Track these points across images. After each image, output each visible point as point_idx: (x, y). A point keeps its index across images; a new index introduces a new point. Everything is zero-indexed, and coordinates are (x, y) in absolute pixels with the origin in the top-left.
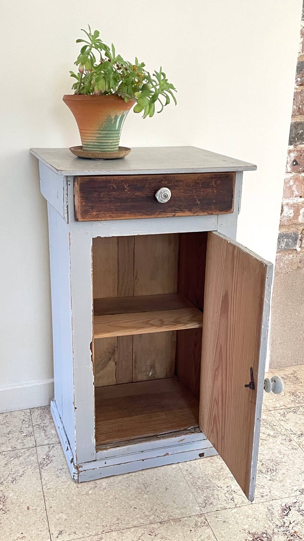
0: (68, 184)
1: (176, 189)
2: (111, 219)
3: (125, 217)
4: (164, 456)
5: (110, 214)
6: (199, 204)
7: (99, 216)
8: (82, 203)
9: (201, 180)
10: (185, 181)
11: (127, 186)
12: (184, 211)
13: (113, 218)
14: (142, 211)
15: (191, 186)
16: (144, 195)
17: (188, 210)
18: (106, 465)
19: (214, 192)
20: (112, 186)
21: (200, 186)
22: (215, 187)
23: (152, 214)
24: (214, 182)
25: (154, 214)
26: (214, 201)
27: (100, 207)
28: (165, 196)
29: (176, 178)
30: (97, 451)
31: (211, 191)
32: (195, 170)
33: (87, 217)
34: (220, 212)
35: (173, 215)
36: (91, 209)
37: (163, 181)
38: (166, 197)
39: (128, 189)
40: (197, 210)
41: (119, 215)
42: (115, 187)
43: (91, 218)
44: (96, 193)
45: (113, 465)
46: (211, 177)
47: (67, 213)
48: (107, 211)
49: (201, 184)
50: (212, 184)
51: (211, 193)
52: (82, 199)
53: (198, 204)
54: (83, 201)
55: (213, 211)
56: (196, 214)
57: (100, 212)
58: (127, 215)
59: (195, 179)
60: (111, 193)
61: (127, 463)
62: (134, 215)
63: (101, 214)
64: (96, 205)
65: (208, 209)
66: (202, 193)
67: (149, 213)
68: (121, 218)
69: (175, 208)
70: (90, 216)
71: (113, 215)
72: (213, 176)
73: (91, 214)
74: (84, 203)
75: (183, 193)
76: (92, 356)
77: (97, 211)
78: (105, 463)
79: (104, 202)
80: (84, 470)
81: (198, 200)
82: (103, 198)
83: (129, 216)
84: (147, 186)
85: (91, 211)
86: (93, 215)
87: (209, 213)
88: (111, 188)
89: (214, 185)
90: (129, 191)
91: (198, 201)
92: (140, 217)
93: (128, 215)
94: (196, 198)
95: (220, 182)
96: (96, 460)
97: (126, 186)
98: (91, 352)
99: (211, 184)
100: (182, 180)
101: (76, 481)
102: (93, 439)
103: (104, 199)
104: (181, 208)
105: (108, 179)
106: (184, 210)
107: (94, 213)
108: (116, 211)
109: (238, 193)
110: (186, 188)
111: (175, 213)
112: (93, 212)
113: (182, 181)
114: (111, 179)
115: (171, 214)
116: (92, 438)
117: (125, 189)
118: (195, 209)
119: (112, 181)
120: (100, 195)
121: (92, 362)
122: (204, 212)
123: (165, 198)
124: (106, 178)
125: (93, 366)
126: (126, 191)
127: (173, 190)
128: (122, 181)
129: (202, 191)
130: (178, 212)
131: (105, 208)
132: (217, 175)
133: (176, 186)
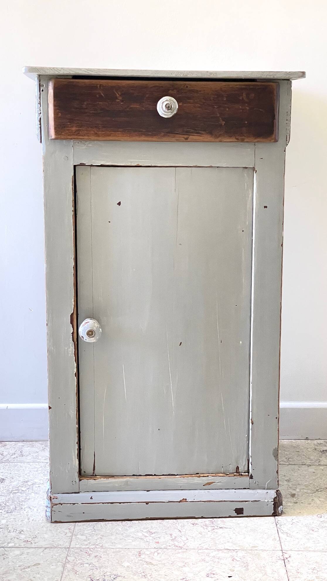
0: (41, 90)
1: (190, 103)
2: (97, 138)
3: (116, 136)
4: (179, 502)
5: (96, 131)
6: (223, 124)
7: (80, 133)
8: (58, 114)
9: (225, 91)
10: (202, 92)
11: (119, 95)
12: (201, 134)
13: (99, 136)
14: (141, 130)
15: (212, 99)
16: (143, 109)
17: (208, 133)
18: (92, 501)
19: (246, 109)
20: (99, 93)
21: (225, 99)
22: (247, 103)
23: (155, 135)
24: (244, 95)
25: (157, 136)
26: (246, 122)
27: (82, 121)
28: (168, 107)
29: (189, 86)
30: (81, 479)
31: (240, 107)
33: (63, 134)
34: (256, 138)
35: (184, 138)
36: (69, 122)
37: (169, 90)
38: (170, 108)
39: (120, 98)
40: (220, 133)
41: (108, 133)
42: (102, 95)
43: (69, 135)
44: (77, 102)
45: (103, 503)
46: (240, 88)
47: (40, 129)
48: (91, 128)
49: (226, 97)
51: (241, 111)
52: (58, 109)
54: (59, 111)
55: (245, 136)
56: (218, 140)
57: (81, 127)
58: (118, 134)
59: (217, 90)
60: (98, 103)
61: (124, 503)
62: (128, 135)
63: (83, 130)
64: (77, 118)
65: (236, 133)
67: (150, 133)
68: (111, 138)
69: (188, 128)
70: (67, 132)
71: (100, 132)
72: (243, 87)
73: (69, 130)
74: (60, 113)
75: (199, 107)
76: (73, 333)
77: (77, 126)
78: (91, 498)
79: (88, 114)
80: (60, 504)
81: (222, 119)
82: (86, 109)
83: (122, 137)
84: (147, 96)
85: (69, 126)
86: (72, 131)
87: (237, 139)
88: (97, 96)
89: (244, 98)
90: (122, 101)
91: (221, 121)
92: (137, 138)
93: (120, 134)
94: (219, 116)
95: (253, 95)
96: (79, 493)
97: (117, 95)
98: (71, 327)
99: (241, 98)
100: (197, 90)
101: (49, 519)
102: (75, 459)
103: (86, 111)
104: (196, 129)
105: (93, 84)
106: (200, 132)
107: (74, 129)
109: (285, 114)
110: (205, 101)
111: (188, 136)
112: (72, 127)
113: (197, 92)
114: (98, 84)
115: (182, 137)
116: (74, 457)
117: (117, 98)
118: (218, 131)
119: (98, 86)
120: (82, 104)
121: (73, 343)
122: (231, 137)
123: (168, 110)
124: (91, 82)
125: (75, 349)
126: (118, 102)
127: (185, 104)
128: (112, 87)
129: (228, 108)
130: (192, 134)
131: (88, 123)
132: (249, 85)
133: (189, 98)
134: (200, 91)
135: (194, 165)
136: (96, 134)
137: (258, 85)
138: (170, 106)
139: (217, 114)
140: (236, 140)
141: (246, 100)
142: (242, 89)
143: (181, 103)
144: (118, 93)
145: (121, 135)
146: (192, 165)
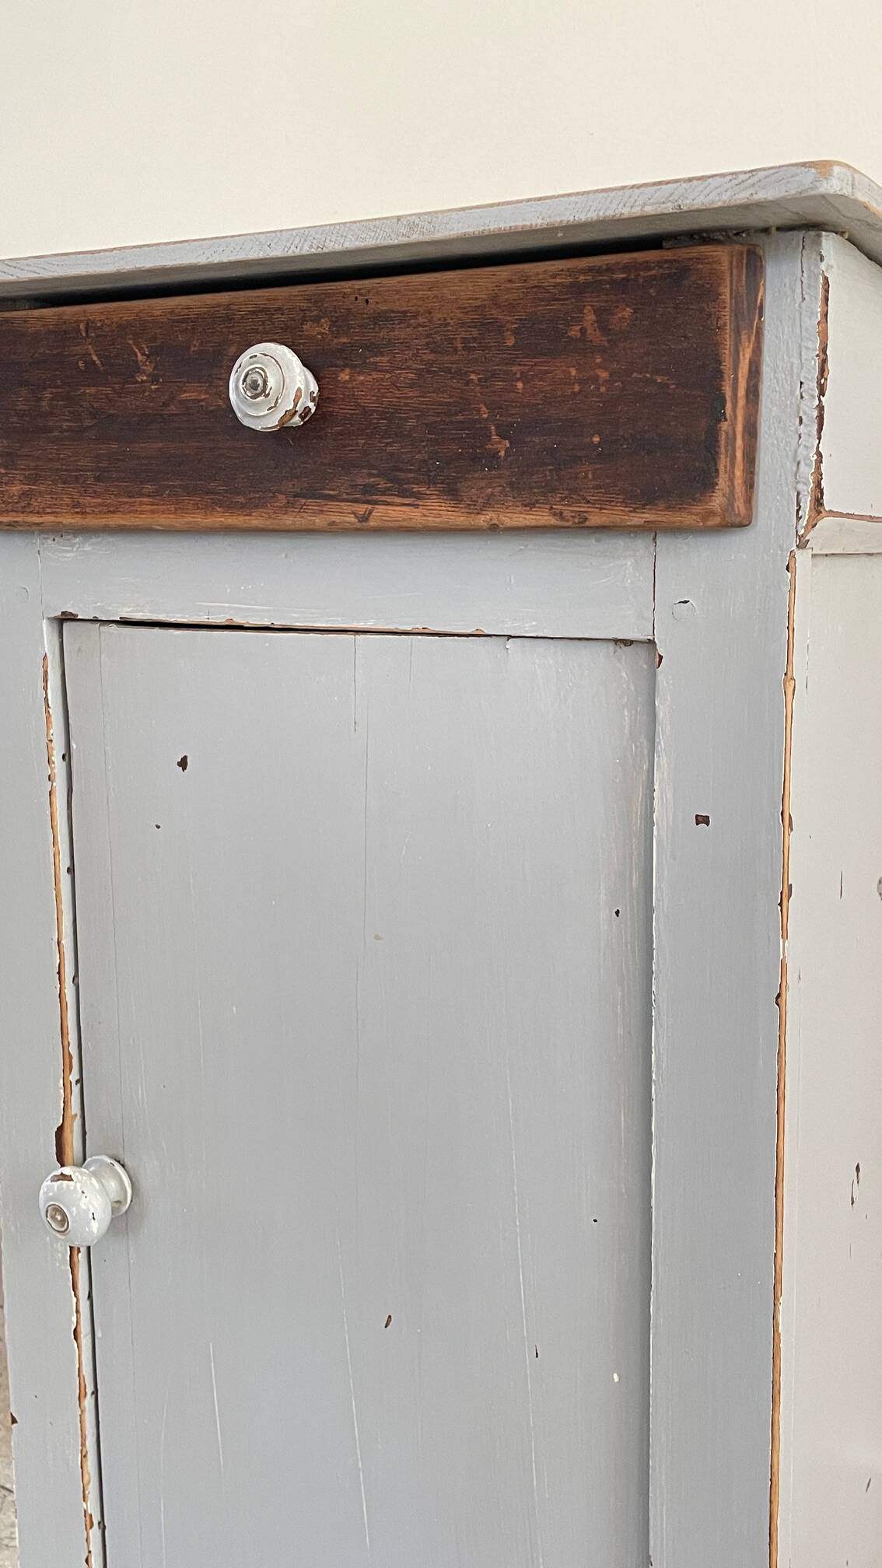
2: (77, 520)
6: (502, 453)
7: (33, 502)
9: (511, 307)
10: (421, 320)
11: (143, 354)
12: (418, 496)
15: (460, 345)
17: (443, 492)
19: (597, 378)
20: (85, 354)
21: (511, 342)
22: (602, 351)
23: (256, 507)
24: (590, 316)
25: (264, 506)
26: (596, 439)
27: (38, 459)
28: (254, 386)
31: (573, 372)
32: (412, 226)
35: (357, 516)
37: (304, 320)
38: (259, 389)
39: (149, 368)
40: (490, 491)
41: (111, 500)
42: (96, 359)
44: (24, 392)
46: (572, 285)
48: (65, 482)
49: (516, 332)
50: (583, 331)
51: (577, 388)
53: (495, 455)
56: (482, 520)
57: (34, 479)
58: (141, 504)
59: (479, 303)
60: (82, 389)
62: (172, 508)
63: (41, 493)
64: (25, 451)
65: (554, 490)
66: (520, 385)
67: (242, 500)
72: (582, 278)
77: (27, 477)
79: (56, 434)
81: (497, 427)
82: (51, 415)
83: (152, 512)
86: (11, 497)
88: (81, 365)
89: (590, 331)
90: (154, 379)
91: (496, 438)
94: (486, 416)
95: (628, 312)
97: (140, 355)
99: (574, 332)
100: (405, 313)
103: (52, 422)
104: (401, 475)
106: (415, 488)
107: (16, 489)
108: (98, 479)
109: (792, 392)
110: (432, 357)
111: (370, 507)
112: (10, 483)
113: (403, 318)
114: (78, 322)
115: (346, 514)
117: (138, 370)
118: (482, 484)
119: (82, 326)
120: (40, 399)
122: (531, 505)
123: (254, 397)
124: (59, 315)
126: (143, 381)
127: (359, 373)
128: (123, 327)
129: (524, 378)
130: (384, 498)
131: (57, 465)
132: (609, 269)
133: (374, 349)
134: (416, 316)
135: (419, 626)
136: (77, 505)
137: (646, 265)
138: (260, 382)
139: (479, 410)
140: (553, 521)
141: (594, 335)
142: (578, 290)
143: (347, 370)
144: (141, 349)
145: (149, 508)
146: (408, 628)
